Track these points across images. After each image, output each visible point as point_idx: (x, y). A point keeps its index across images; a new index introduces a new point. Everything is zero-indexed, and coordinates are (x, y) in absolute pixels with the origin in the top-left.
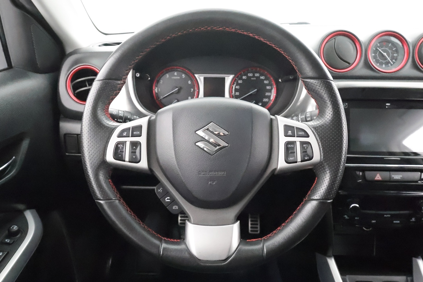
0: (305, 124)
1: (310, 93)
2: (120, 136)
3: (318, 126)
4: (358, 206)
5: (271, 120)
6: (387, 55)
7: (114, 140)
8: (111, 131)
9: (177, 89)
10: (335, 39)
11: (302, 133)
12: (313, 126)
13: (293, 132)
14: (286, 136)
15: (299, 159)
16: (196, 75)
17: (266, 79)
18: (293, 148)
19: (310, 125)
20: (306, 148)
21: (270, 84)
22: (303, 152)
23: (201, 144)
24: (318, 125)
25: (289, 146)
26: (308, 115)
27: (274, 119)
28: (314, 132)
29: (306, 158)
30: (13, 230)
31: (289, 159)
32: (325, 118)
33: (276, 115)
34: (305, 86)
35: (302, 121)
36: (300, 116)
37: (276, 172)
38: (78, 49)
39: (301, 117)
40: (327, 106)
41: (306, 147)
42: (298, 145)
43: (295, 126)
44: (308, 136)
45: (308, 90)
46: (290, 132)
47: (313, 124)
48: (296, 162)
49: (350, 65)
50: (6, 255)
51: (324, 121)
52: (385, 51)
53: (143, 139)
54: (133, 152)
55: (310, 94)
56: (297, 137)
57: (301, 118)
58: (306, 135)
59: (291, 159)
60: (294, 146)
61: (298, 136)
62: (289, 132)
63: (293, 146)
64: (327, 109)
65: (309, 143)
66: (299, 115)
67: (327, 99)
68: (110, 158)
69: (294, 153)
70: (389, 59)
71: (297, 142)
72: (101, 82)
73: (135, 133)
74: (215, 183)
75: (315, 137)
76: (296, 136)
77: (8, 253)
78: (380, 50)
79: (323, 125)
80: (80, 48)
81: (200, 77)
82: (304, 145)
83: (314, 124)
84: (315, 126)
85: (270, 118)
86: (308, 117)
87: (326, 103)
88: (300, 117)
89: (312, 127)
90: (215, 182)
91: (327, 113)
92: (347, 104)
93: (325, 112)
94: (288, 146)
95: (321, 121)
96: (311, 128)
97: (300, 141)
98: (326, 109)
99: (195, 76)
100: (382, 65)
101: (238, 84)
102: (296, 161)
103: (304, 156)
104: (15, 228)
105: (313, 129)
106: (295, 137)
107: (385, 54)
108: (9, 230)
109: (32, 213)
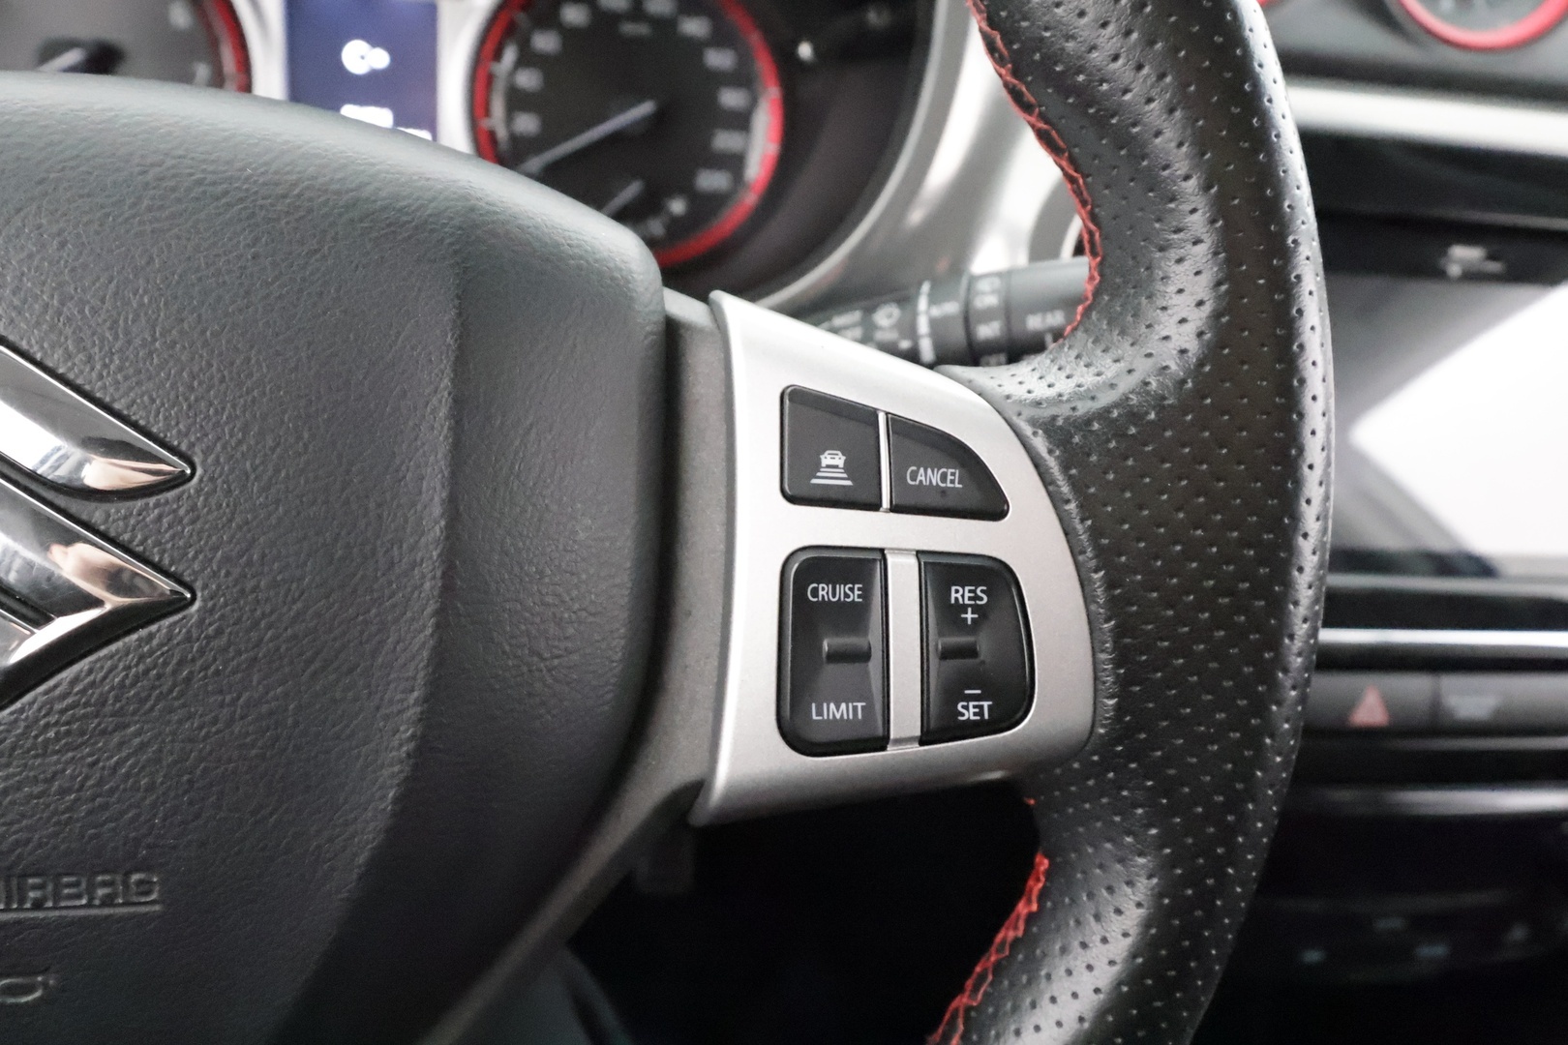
0: (969, 384)
1: (1029, 97)
3: (1088, 422)
5: (672, 332)
9: (74, 55)
11: (944, 478)
12: (1046, 413)
13: (863, 466)
14: (792, 499)
15: (906, 713)
17: (721, 38)
18: (853, 617)
19: (1020, 402)
20: (969, 616)
21: (742, 78)
22: (946, 654)
24: (1084, 407)
25: (824, 591)
26: (987, 298)
27: (701, 331)
28: (1052, 463)
29: (968, 713)
31: (820, 713)
32: (1153, 345)
33: (718, 295)
34: (992, 21)
35: (943, 359)
36: (923, 303)
37: (700, 816)
39: (936, 312)
40: (1178, 230)
41: (976, 609)
42: (904, 583)
43: (884, 404)
44: (990, 505)
45: (1015, 73)
46: (833, 459)
47: (1041, 391)
48: (880, 743)
51: (1143, 368)
55: (1026, 107)
56: (895, 509)
57: (934, 323)
58: (975, 499)
59: (835, 712)
60: (866, 594)
61: (911, 501)
62: (827, 459)
63: (855, 596)
64: (1180, 261)
65: (996, 577)
66: (917, 294)
67: (1180, 161)
69: (864, 656)
71: (890, 559)
74: (38, 994)
75: (1061, 520)
76: (886, 503)
79: (1134, 416)
82: (960, 594)
83: (1051, 393)
84: (1064, 411)
85: (658, 318)
86: (987, 315)
87: (1172, 199)
88: (927, 312)
89: (1033, 422)
90: (45, 985)
91: (1178, 299)
93: (1159, 286)
94: (815, 592)
95: (1111, 370)
96: (1028, 430)
97: (919, 553)
98: (1173, 254)
101: (528, 58)
102: (880, 732)
103: (953, 693)
105: (1040, 444)
106: (874, 506)
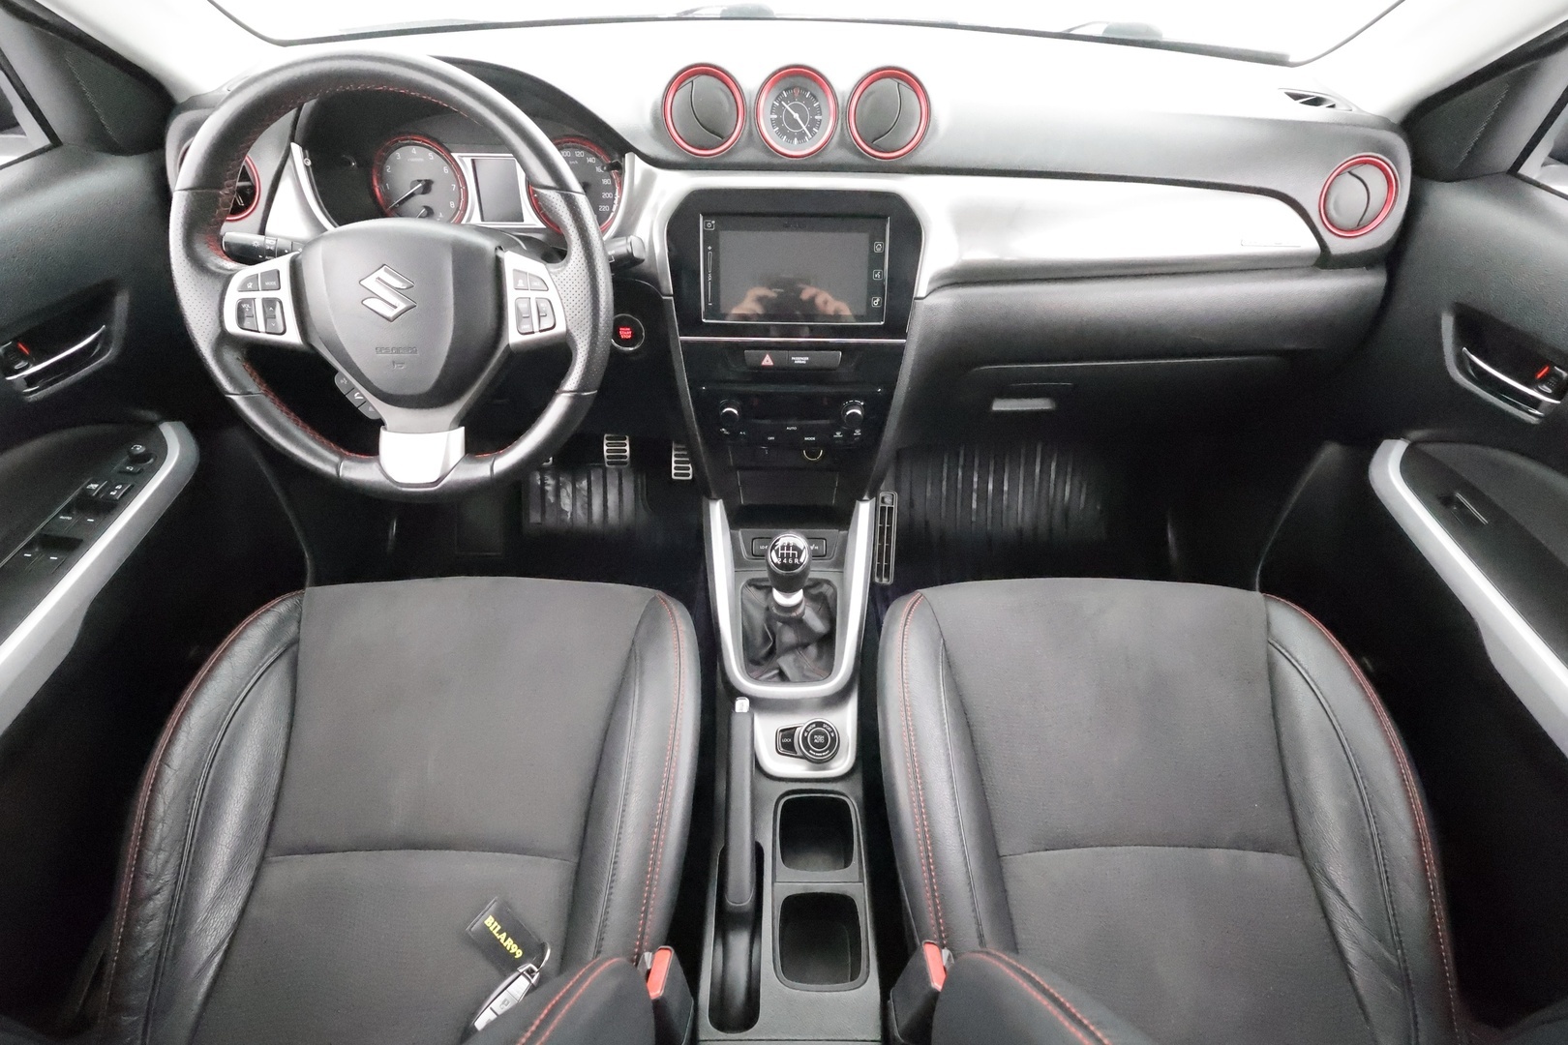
2: (243, 288)
4: (736, 412)
6: (800, 117)
7: (233, 297)
8: (226, 280)
9: (420, 185)
10: (692, 82)
11: (539, 284)
13: (526, 282)
14: (516, 289)
15: (536, 329)
16: (455, 155)
23: (373, 303)
30: (135, 453)
31: (522, 327)
38: (197, 96)
42: (534, 304)
43: (529, 271)
44: (547, 289)
46: (522, 282)
48: (533, 333)
49: (724, 140)
50: (129, 489)
52: (796, 108)
53: (285, 294)
54: (268, 317)
58: (544, 288)
59: (526, 327)
61: (534, 288)
62: (520, 282)
68: (232, 327)
69: (529, 317)
70: (804, 128)
71: (531, 300)
72: (186, 193)
73: (267, 284)
75: (557, 292)
76: (530, 289)
77: (132, 486)
78: (787, 107)
80: (199, 93)
81: (464, 159)
92: (713, 222)
94: (520, 306)
97: (536, 298)
99: (452, 157)
100: (793, 140)
102: (533, 330)
104: (140, 449)
106: (528, 290)
107: (796, 116)
108: (130, 453)
109: (174, 428)
